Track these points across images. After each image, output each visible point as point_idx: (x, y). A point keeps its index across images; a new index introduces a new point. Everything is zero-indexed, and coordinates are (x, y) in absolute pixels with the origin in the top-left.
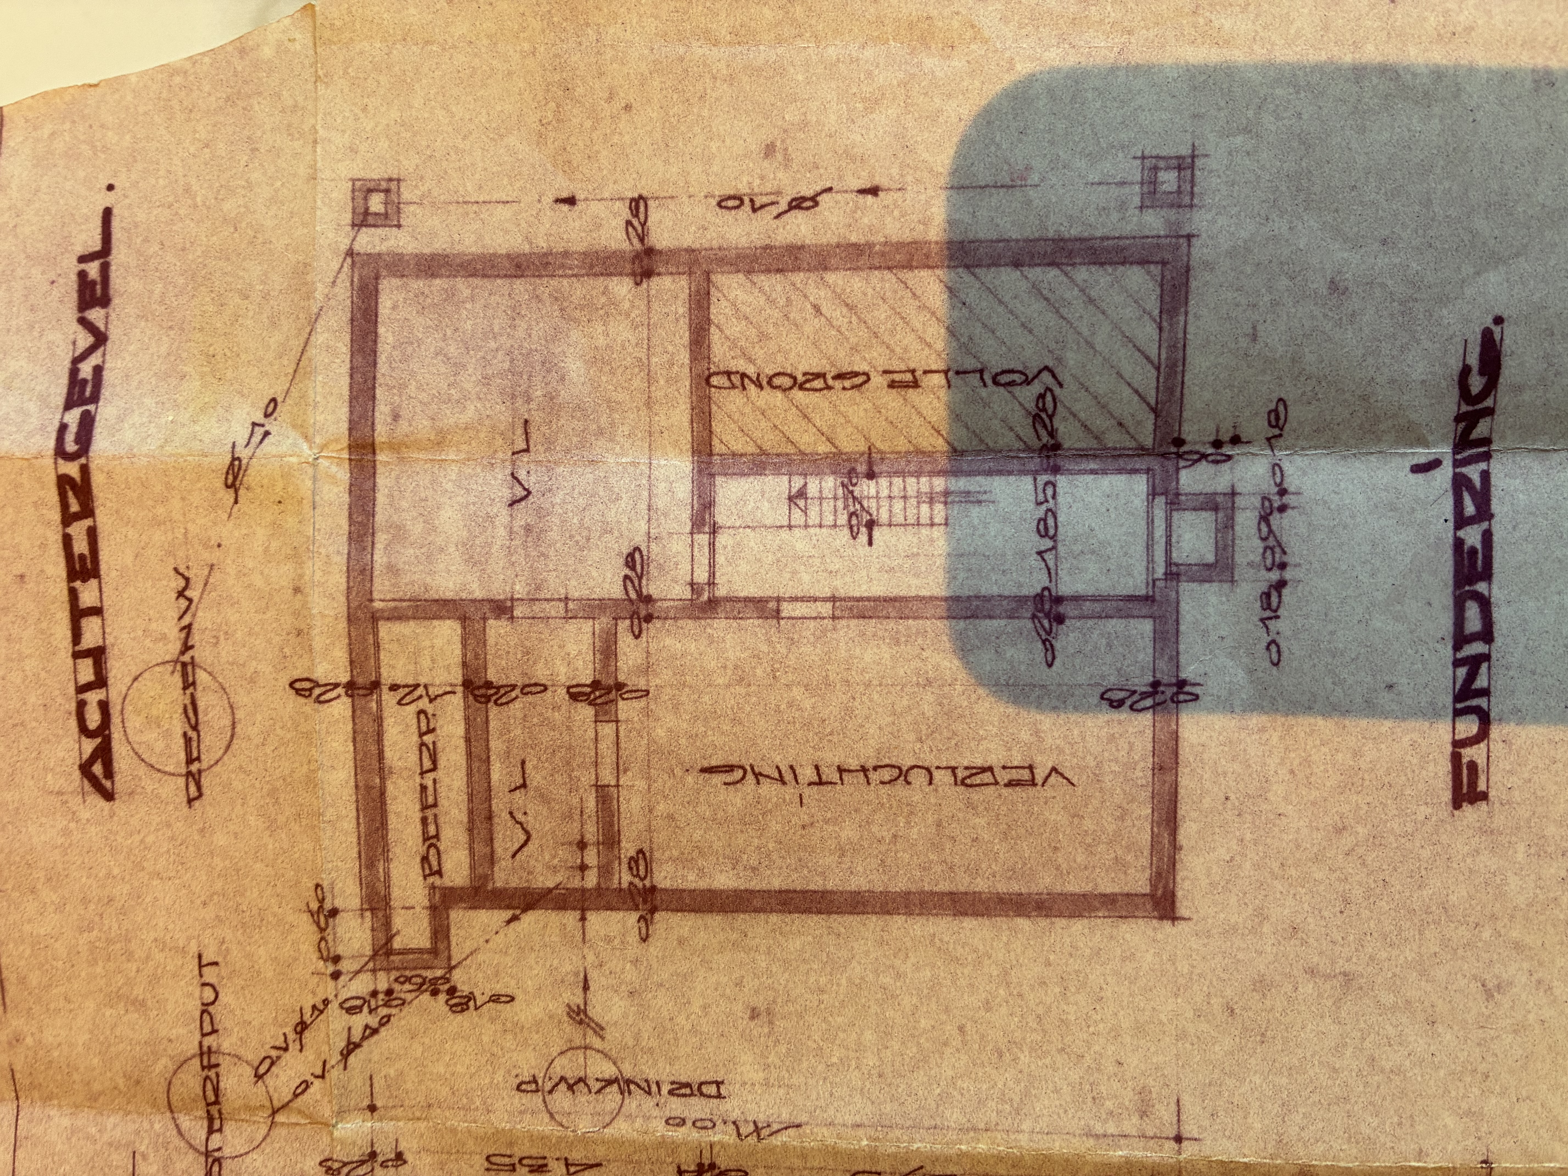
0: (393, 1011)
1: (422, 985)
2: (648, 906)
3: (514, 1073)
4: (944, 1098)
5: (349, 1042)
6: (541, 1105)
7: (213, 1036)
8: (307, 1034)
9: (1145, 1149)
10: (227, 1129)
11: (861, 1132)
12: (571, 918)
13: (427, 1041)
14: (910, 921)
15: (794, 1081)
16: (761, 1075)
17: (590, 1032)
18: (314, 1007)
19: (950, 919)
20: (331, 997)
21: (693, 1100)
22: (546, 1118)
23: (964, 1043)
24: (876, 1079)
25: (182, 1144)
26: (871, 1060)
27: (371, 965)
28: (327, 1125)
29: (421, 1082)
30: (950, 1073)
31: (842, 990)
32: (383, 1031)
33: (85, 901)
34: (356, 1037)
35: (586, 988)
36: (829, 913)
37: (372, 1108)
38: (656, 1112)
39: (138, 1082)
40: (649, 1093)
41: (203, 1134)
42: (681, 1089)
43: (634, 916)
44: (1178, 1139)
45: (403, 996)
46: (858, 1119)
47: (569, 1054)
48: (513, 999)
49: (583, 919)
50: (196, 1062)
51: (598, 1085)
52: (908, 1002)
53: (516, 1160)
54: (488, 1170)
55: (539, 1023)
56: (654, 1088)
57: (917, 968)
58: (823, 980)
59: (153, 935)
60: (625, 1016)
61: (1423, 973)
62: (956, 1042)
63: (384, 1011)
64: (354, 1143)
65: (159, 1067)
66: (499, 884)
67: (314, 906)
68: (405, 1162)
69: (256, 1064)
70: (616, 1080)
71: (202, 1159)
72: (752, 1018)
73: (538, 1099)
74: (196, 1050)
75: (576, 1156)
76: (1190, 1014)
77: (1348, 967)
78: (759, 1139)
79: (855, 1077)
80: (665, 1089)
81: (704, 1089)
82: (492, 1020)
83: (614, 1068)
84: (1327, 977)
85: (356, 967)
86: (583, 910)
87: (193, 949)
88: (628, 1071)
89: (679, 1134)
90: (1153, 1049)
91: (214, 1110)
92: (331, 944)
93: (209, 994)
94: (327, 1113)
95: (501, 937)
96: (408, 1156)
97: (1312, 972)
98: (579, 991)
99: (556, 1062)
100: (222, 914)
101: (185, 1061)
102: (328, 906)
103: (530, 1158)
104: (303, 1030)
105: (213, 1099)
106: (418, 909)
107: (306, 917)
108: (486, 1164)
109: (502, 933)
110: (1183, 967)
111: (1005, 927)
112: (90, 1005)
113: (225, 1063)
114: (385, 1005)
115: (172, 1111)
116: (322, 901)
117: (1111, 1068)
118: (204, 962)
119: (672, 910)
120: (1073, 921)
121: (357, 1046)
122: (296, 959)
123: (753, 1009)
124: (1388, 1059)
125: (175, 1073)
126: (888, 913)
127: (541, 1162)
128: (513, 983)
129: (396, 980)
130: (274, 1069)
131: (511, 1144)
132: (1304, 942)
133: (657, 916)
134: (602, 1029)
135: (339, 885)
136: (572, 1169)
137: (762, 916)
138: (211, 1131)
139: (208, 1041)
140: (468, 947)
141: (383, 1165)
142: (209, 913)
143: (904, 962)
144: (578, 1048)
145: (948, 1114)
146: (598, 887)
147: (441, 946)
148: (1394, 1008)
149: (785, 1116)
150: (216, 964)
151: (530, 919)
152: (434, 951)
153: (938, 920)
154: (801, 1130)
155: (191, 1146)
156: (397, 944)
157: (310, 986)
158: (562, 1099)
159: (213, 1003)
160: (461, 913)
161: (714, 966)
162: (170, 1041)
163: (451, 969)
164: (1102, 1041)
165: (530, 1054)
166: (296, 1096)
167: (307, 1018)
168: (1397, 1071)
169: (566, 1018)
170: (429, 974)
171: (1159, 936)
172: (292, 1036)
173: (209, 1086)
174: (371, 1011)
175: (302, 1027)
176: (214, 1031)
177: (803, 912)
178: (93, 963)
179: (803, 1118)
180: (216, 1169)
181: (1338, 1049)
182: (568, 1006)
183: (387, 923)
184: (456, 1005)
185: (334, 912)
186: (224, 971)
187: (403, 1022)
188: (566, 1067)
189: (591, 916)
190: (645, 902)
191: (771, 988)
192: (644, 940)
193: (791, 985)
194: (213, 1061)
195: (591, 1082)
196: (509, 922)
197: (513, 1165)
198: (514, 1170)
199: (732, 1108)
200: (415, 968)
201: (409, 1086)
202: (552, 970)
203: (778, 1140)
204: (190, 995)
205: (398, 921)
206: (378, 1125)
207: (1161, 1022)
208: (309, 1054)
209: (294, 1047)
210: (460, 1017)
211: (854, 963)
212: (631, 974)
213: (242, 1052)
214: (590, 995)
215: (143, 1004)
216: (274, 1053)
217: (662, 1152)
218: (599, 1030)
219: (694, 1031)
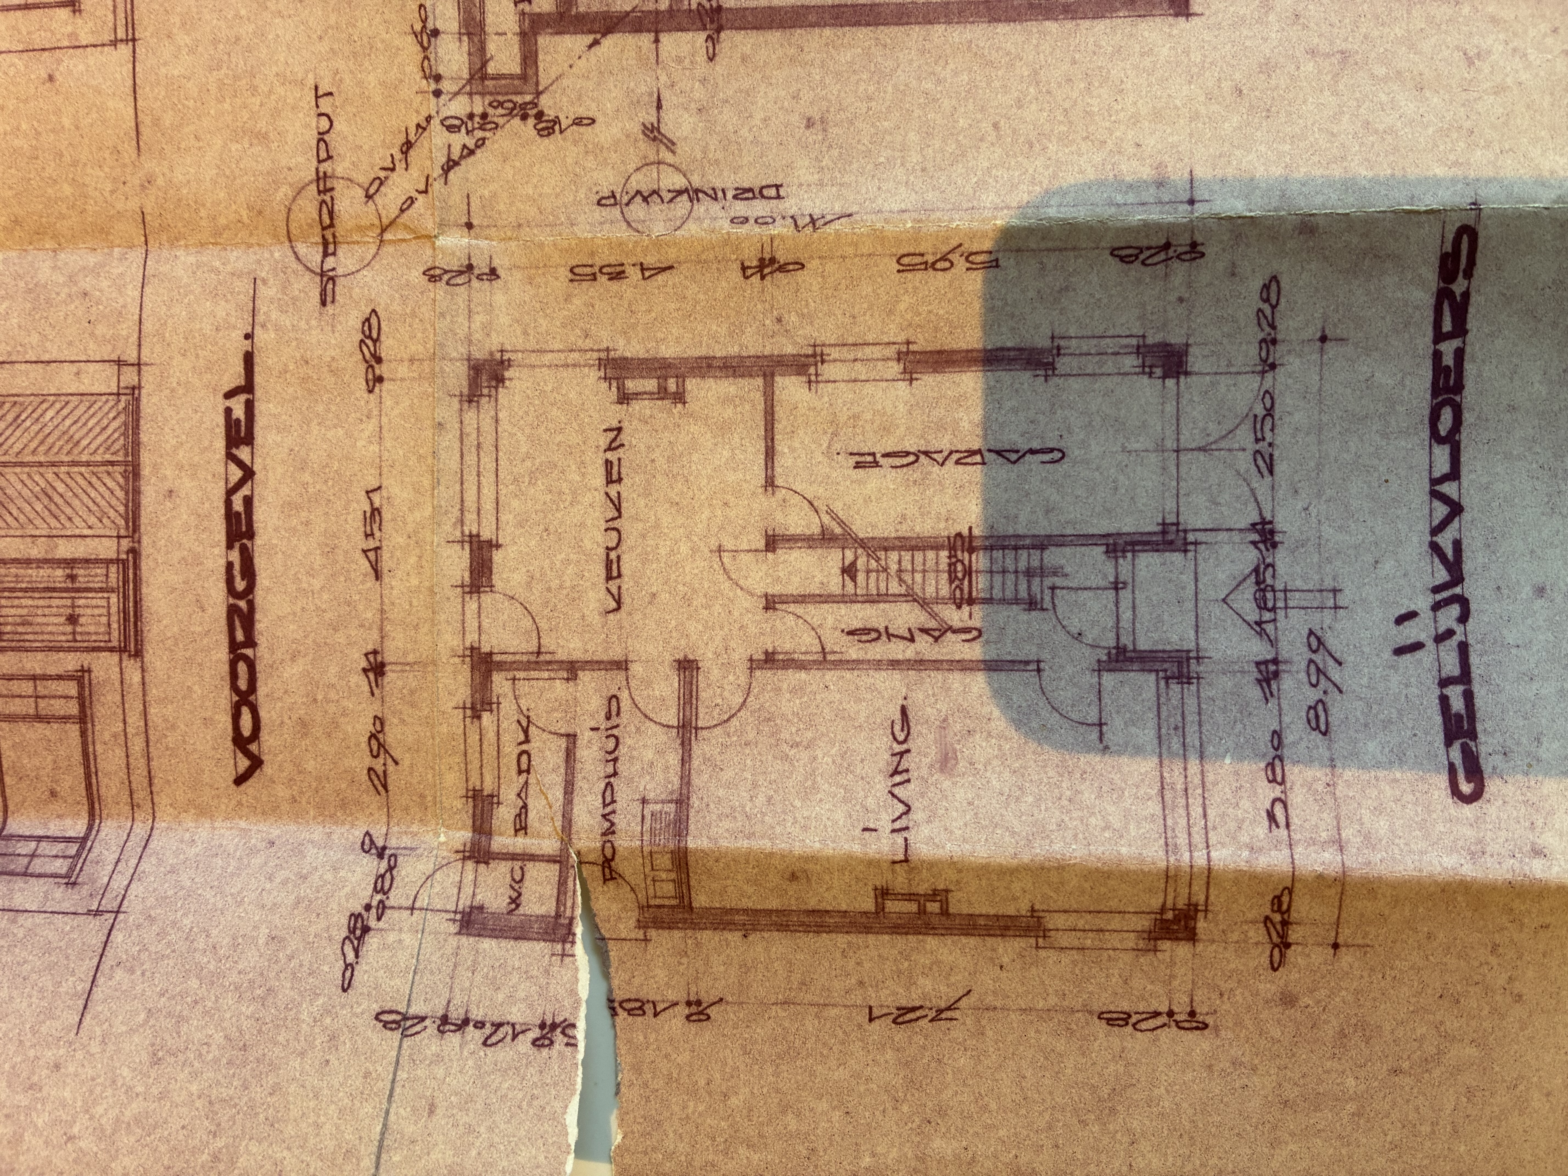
0: (488, 134)
1: (513, 109)
2: (715, 26)
3: (594, 190)
4: (981, 185)
5: (449, 159)
6: (619, 216)
7: (329, 162)
8: (412, 153)
9: (1161, 212)
10: (340, 252)
11: (905, 216)
12: (646, 39)
13: (518, 164)
14: (950, 29)
15: (846, 179)
16: (816, 176)
17: (663, 148)
18: (418, 126)
19: (985, 25)
20: (433, 113)
21: (756, 202)
22: (624, 225)
23: (999, 137)
24: (919, 173)
25: (300, 267)
26: (914, 158)
27: (468, 88)
28: (429, 237)
29: (512, 204)
30: (986, 164)
31: (889, 97)
32: (478, 152)
33: (215, 42)
34: (456, 155)
35: (659, 107)
36: (877, 24)
37: (469, 226)
38: (722, 214)
39: (260, 213)
40: (716, 199)
41: (319, 258)
42: (744, 193)
43: (703, 35)
44: (1191, 202)
45: (495, 119)
46: (903, 206)
47: (644, 170)
48: (594, 121)
49: (657, 41)
50: (314, 187)
51: (671, 195)
52: (946, 104)
53: (596, 269)
54: (571, 281)
55: (617, 142)
56: (720, 194)
57: (956, 73)
58: (871, 89)
59: (275, 69)
60: (694, 131)
61: (1412, 47)
62: (992, 136)
63: (479, 134)
64: (453, 254)
65: (280, 195)
66: (582, 9)
67: (418, 27)
68: (498, 277)
69: (366, 186)
70: (686, 191)
71: (318, 279)
72: (808, 127)
73: (616, 211)
74: (314, 176)
75: (650, 260)
76: (1202, 98)
77: (1344, 46)
78: (815, 229)
79: (900, 172)
80: (730, 195)
81: (765, 192)
82: (575, 143)
83: (684, 180)
84: (1328, 55)
85: (455, 88)
86: (657, 32)
87: (311, 82)
88: (696, 181)
89: (743, 230)
90: (1169, 131)
91: (328, 234)
92: (433, 62)
93: (324, 123)
94: (430, 225)
95: (582, 63)
96: (500, 272)
97: (1312, 52)
98: (654, 111)
99: (632, 178)
100: (336, 46)
101: (303, 188)
102: (430, 25)
103: (609, 266)
104: (408, 149)
105: (328, 222)
106: (509, 35)
107: (411, 39)
108: (570, 276)
109: (584, 58)
110: (1196, 57)
111: (1035, 30)
112: (218, 142)
113: (339, 186)
114: (482, 128)
115: (290, 241)
116: (424, 21)
117: (1131, 150)
118: (320, 93)
119: (736, 29)
120: (1096, 22)
121: (456, 164)
122: (401, 81)
123: (809, 120)
124: (1381, 122)
125: (294, 199)
126: (930, 22)
127: (619, 269)
128: (594, 106)
129: (490, 104)
130: (382, 189)
131: (592, 254)
132: (1305, 27)
133: (723, 35)
134: (673, 144)
135: (440, 8)
136: (647, 274)
137: (817, 30)
138: (326, 254)
139: (323, 167)
140: (553, 73)
141: (479, 277)
142: (323, 47)
143: (944, 68)
144: (652, 163)
145: (984, 197)
146: (670, 10)
147: (530, 72)
148: (1386, 79)
149: (838, 208)
150: (331, 94)
151: (610, 43)
152: (524, 77)
153: (974, 27)
154: (852, 219)
155: (308, 268)
156: (491, 69)
157: (415, 105)
158: (637, 210)
159: (328, 132)
160: (548, 38)
161: (774, 81)
162: (290, 169)
163: (538, 94)
164: (1123, 127)
165: (609, 172)
166: (402, 211)
167: (412, 138)
168: (1391, 130)
169: (641, 136)
170: (519, 99)
171: (1175, 32)
172: (398, 156)
173: (325, 210)
174: (468, 133)
175: (408, 146)
176: (330, 157)
177: (854, 25)
178: (221, 100)
179: (855, 209)
180: (330, 286)
181: (1336, 118)
182: (644, 125)
183: (482, 49)
184: (543, 129)
185: (435, 33)
186: (338, 100)
187: (496, 146)
188: (642, 181)
189: (664, 38)
190: (712, 22)
191: (824, 98)
192: (711, 59)
193: (843, 94)
194: (329, 185)
195: (664, 194)
196: (590, 47)
197: (594, 274)
198: (595, 279)
199: (790, 206)
200: (507, 94)
201: (502, 207)
202: (629, 92)
203: (830, 229)
204: (307, 126)
205: (492, 47)
206: (474, 242)
207: (1176, 108)
208: (414, 172)
209: (400, 166)
210: (546, 141)
211: (899, 72)
212: (699, 93)
213: (354, 175)
214: (662, 114)
215: (265, 136)
216: (382, 174)
217: (728, 249)
218: (671, 146)
219: (755, 141)
